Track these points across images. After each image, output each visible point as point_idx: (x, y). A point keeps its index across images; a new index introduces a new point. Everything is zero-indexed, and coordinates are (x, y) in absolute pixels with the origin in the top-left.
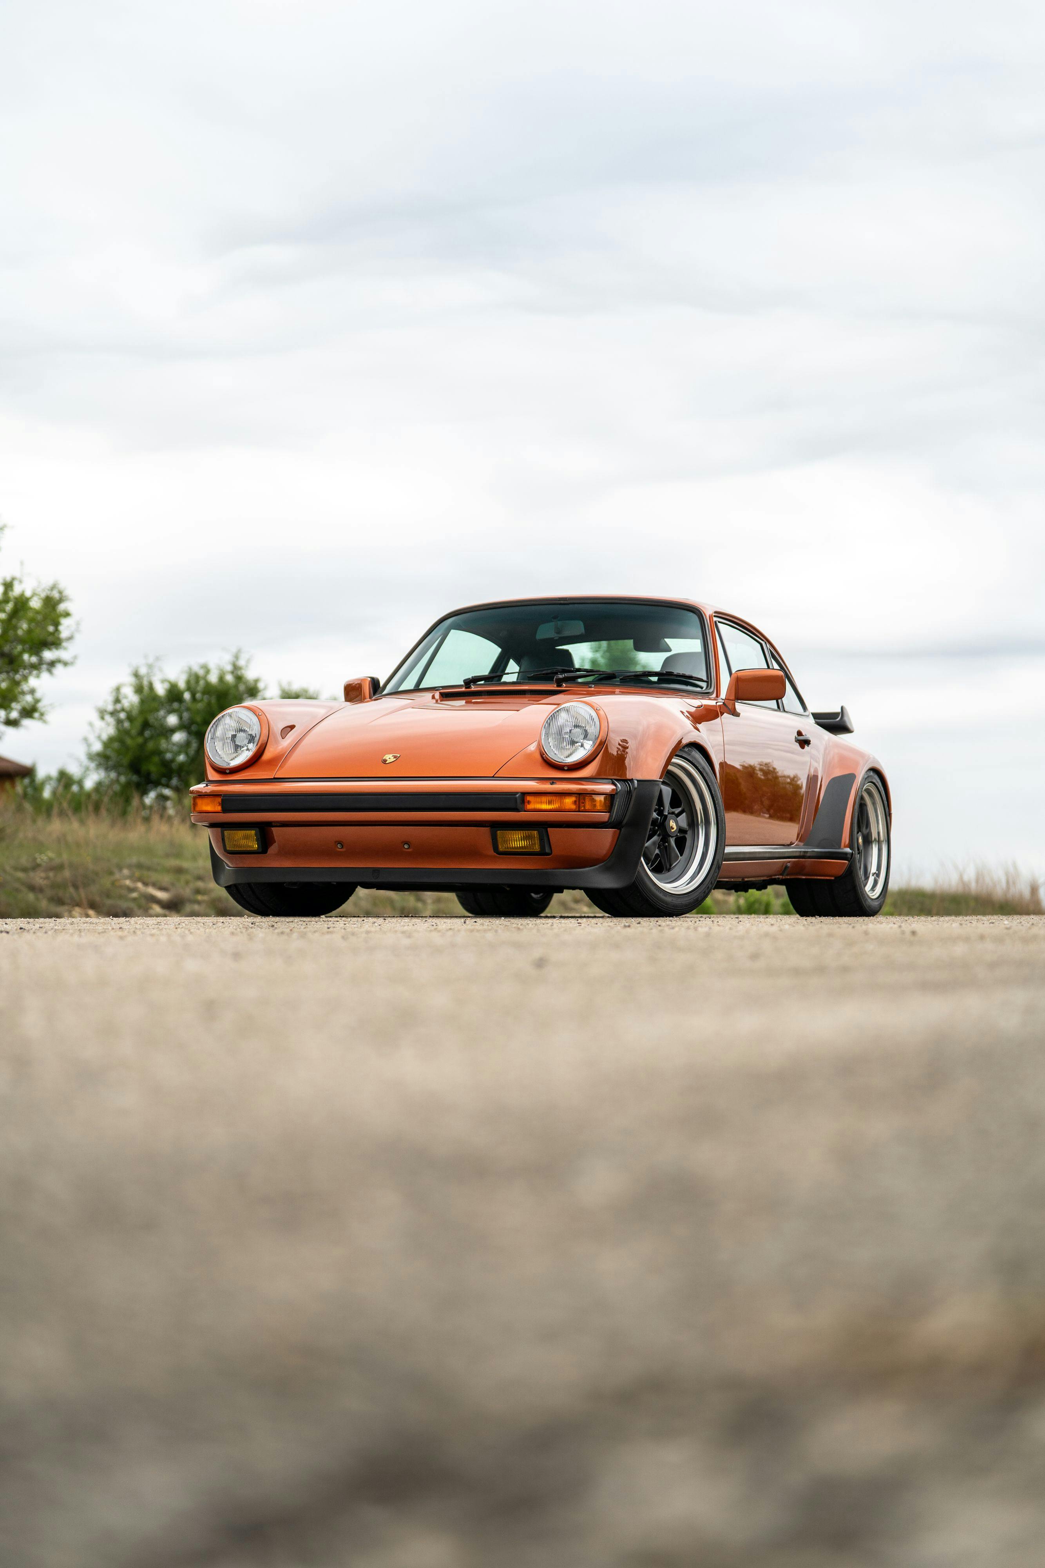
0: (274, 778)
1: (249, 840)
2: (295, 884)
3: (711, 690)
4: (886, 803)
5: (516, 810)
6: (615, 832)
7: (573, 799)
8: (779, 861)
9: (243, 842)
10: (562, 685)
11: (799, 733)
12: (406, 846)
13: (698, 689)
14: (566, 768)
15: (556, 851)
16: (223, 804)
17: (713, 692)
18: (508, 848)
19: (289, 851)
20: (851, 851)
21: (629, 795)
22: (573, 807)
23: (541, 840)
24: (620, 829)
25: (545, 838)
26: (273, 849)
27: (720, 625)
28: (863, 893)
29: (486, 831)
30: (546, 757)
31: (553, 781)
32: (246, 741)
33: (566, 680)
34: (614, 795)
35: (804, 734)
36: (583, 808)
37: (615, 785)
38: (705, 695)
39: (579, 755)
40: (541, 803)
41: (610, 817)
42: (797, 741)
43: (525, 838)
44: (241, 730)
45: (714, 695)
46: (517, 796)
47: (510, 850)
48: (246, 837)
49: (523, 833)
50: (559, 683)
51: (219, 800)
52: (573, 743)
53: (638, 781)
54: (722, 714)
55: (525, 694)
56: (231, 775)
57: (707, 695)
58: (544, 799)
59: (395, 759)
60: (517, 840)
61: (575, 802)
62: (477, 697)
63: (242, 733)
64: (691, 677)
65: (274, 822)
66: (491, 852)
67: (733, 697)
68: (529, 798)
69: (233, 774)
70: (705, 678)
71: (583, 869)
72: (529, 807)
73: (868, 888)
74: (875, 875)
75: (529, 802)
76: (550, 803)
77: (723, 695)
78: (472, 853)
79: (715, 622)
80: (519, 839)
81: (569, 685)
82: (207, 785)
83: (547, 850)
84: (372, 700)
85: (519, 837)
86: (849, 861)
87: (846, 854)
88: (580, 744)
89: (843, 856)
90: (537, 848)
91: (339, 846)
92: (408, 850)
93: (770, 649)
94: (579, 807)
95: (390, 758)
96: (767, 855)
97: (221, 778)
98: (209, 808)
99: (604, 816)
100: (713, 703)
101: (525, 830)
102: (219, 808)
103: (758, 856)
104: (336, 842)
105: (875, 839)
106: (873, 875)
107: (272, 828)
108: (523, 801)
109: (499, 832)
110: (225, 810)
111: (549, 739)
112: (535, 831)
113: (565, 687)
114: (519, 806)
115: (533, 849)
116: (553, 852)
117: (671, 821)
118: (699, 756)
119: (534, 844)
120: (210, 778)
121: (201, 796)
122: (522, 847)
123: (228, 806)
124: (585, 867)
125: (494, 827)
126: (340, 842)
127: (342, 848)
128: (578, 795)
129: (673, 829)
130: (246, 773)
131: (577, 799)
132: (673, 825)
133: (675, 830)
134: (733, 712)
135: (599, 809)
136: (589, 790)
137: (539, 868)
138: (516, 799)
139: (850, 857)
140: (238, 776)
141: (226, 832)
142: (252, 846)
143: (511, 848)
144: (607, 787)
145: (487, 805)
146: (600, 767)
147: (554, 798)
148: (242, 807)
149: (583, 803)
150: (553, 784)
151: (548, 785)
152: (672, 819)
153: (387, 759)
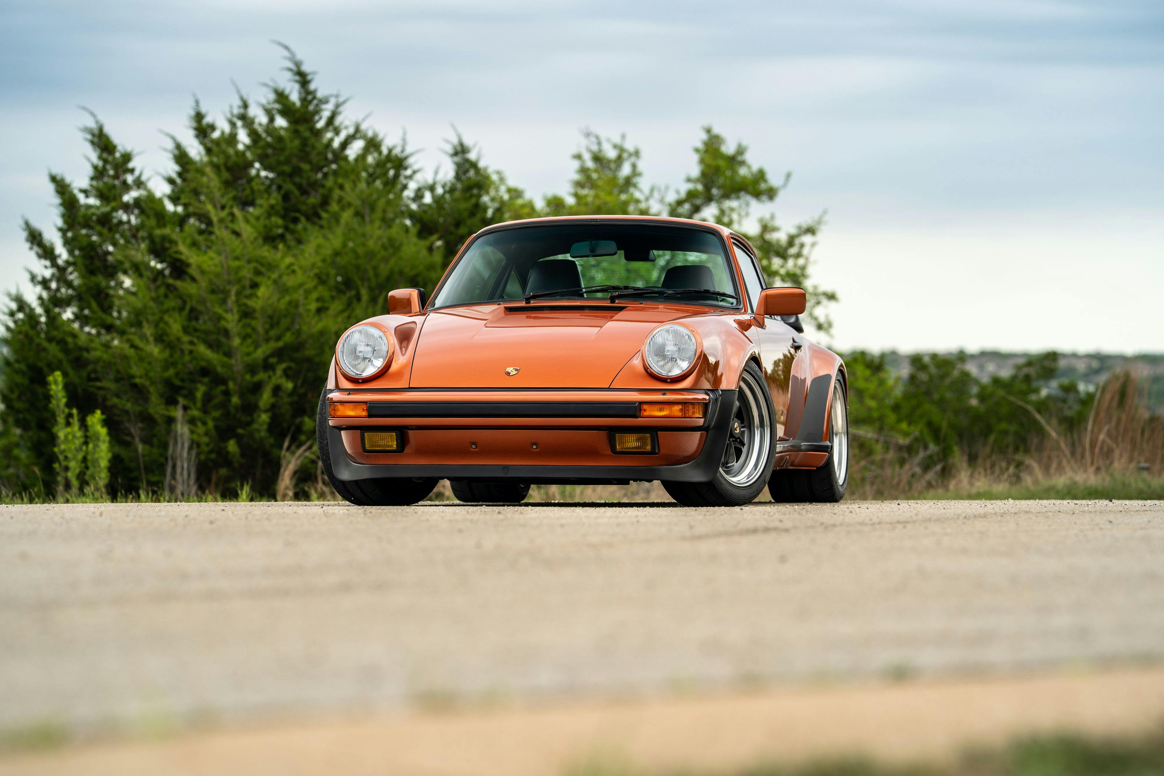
0: (409, 388)
1: (391, 441)
2: (420, 478)
3: (741, 307)
4: (845, 399)
5: (636, 417)
6: (701, 435)
7: (680, 407)
8: (781, 455)
9: (383, 443)
10: (615, 301)
12: (534, 447)
13: (729, 305)
14: (669, 381)
15: (663, 451)
16: (369, 409)
18: (624, 448)
19: (422, 451)
20: (830, 444)
22: (680, 414)
23: (653, 441)
24: (708, 432)
25: (656, 441)
26: (407, 450)
27: (733, 246)
29: (603, 434)
30: (650, 371)
31: (664, 392)
33: (619, 297)
34: (707, 403)
35: (796, 341)
36: (687, 415)
37: (708, 395)
38: (736, 309)
39: (678, 369)
40: (654, 411)
41: (703, 422)
42: (793, 346)
43: (638, 440)
45: (744, 310)
46: (637, 405)
47: (626, 450)
48: (385, 439)
49: (636, 435)
50: (612, 299)
51: (365, 407)
53: (722, 391)
55: (584, 310)
56: (362, 385)
58: (657, 407)
59: (517, 372)
60: (631, 442)
61: (681, 410)
62: (540, 312)
64: (722, 295)
65: (411, 426)
66: (609, 452)
67: (762, 312)
68: (645, 407)
69: (367, 383)
70: (734, 296)
71: (680, 466)
72: (645, 414)
73: (837, 476)
75: (645, 410)
76: (661, 410)
77: (755, 310)
78: (591, 452)
79: (730, 244)
80: (632, 441)
81: (620, 301)
82: (346, 394)
83: (657, 451)
85: (632, 439)
86: (829, 453)
87: (827, 447)
89: (825, 449)
90: (649, 448)
91: (473, 446)
92: (535, 450)
94: (684, 414)
97: (355, 386)
98: (351, 413)
99: (699, 422)
101: (639, 433)
102: (364, 413)
104: (472, 443)
107: (408, 431)
108: (641, 410)
109: (615, 434)
110: (370, 416)
111: (652, 355)
112: (648, 433)
113: (617, 303)
114: (637, 414)
115: (644, 449)
116: (660, 452)
117: (736, 425)
118: (757, 369)
119: (644, 444)
120: (341, 387)
121: (342, 402)
122: (636, 448)
123: (374, 412)
124: (680, 464)
125: (612, 431)
126: (474, 443)
127: (475, 448)
128: (684, 403)
129: (736, 430)
130: (380, 383)
131: (684, 407)
132: (737, 427)
133: (738, 431)
134: (762, 326)
135: (697, 415)
136: (689, 399)
137: (647, 465)
138: (635, 407)
139: (830, 450)
140: (370, 385)
141: (366, 434)
142: (391, 446)
143: (626, 448)
144: (701, 396)
145: (611, 412)
146: (697, 380)
147: (666, 406)
148: (387, 412)
149: (688, 411)
150: (664, 394)
151: (660, 395)
152: (736, 423)
153: (510, 371)
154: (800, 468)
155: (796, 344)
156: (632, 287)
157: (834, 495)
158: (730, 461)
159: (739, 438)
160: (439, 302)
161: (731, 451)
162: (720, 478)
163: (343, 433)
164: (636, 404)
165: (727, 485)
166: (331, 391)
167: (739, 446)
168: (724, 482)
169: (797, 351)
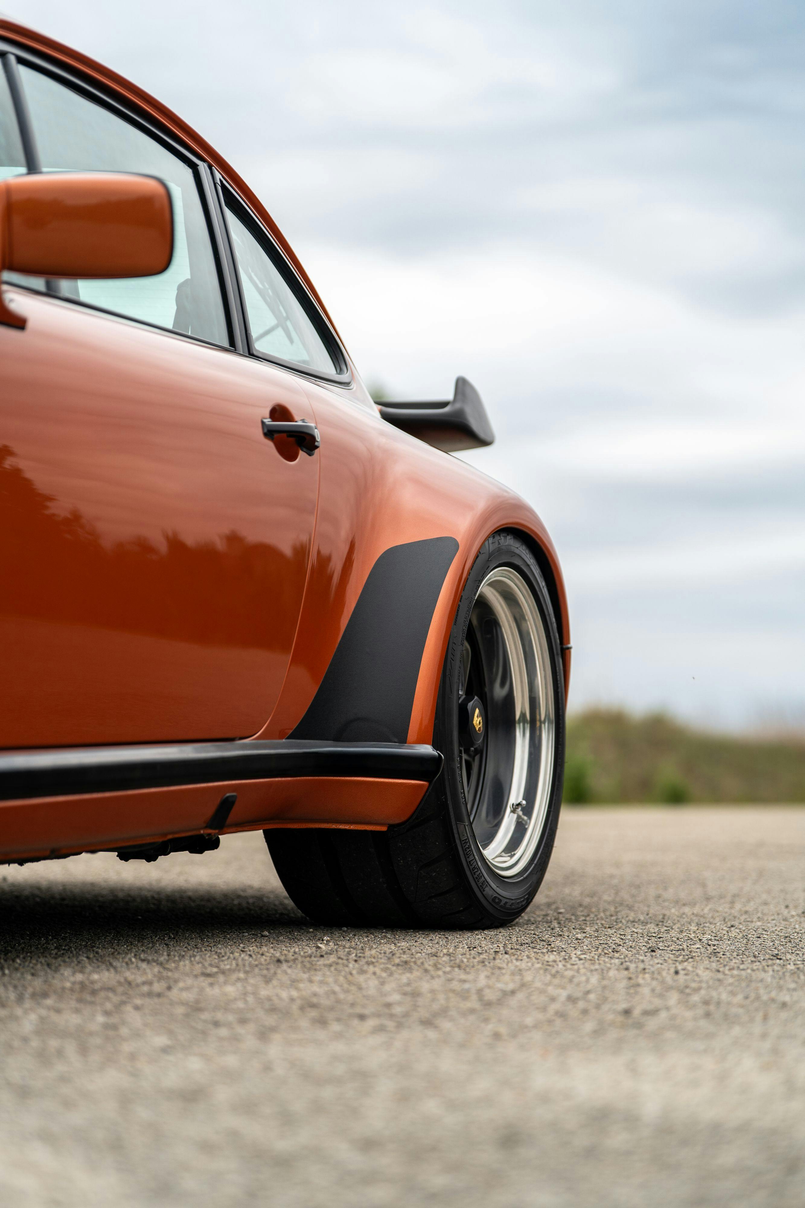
11: (280, 414)
20: (436, 754)
35: (296, 418)
42: (269, 433)
74: (519, 811)
86: (430, 781)
87: (427, 760)
89: (411, 767)
105: (523, 715)
106: (513, 811)
139: (434, 769)
155: (285, 426)
169: (302, 455)
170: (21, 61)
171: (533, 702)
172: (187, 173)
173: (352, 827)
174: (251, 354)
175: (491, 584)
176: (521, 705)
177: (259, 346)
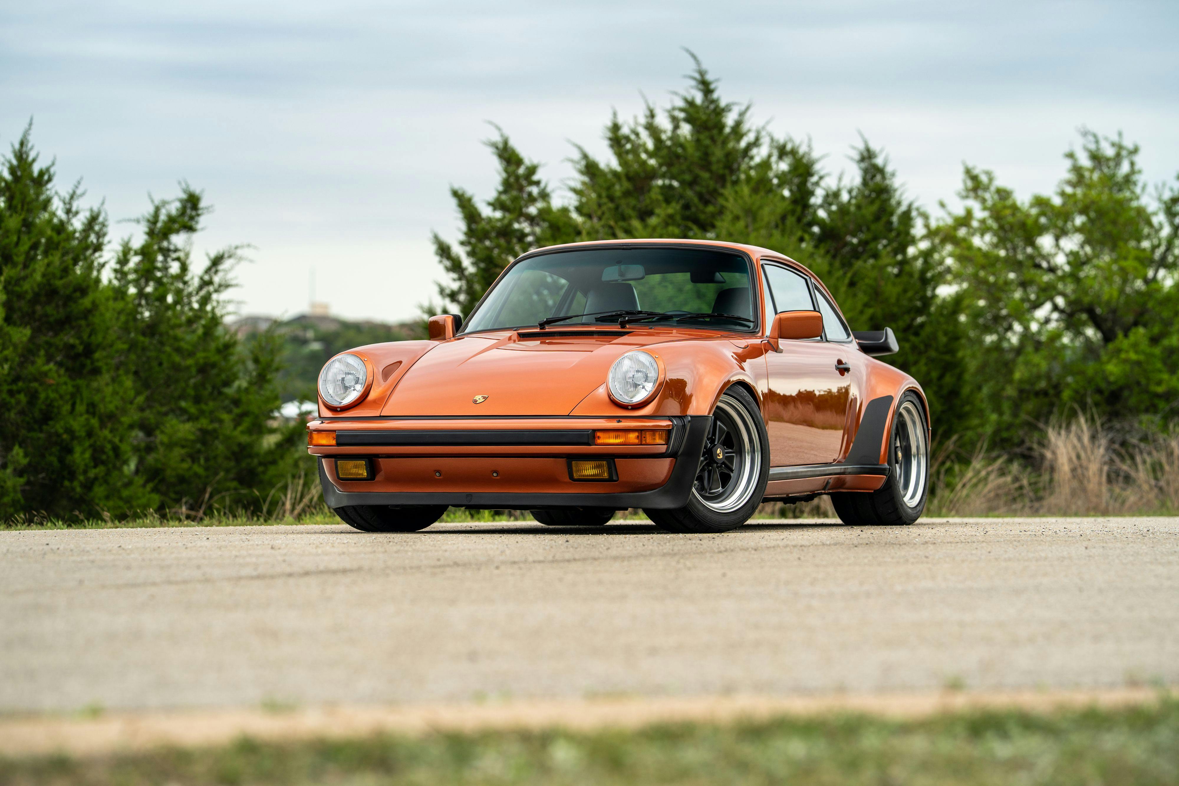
0: (380, 416)
1: (361, 469)
3: (756, 330)
4: (924, 420)
5: (588, 444)
6: (672, 461)
7: (636, 434)
8: (822, 478)
9: (354, 471)
10: (625, 326)
11: (840, 362)
12: (495, 475)
13: (746, 328)
15: (622, 478)
16: (338, 438)
17: (759, 331)
18: (581, 476)
19: (393, 479)
20: (889, 467)
21: (684, 429)
22: (637, 441)
23: (609, 468)
24: (676, 458)
25: (613, 468)
26: (378, 478)
27: (766, 266)
28: (903, 504)
29: (562, 461)
30: (613, 398)
31: (619, 419)
32: (353, 383)
33: (630, 322)
34: (671, 430)
35: (844, 362)
36: (644, 442)
37: (672, 421)
38: (753, 333)
39: (640, 396)
40: (609, 438)
41: (668, 449)
42: (837, 368)
43: (595, 468)
44: (349, 374)
45: (760, 334)
47: (583, 477)
48: (356, 467)
49: (594, 463)
50: (623, 325)
51: (334, 435)
52: (636, 386)
53: (691, 417)
54: (766, 351)
55: (593, 335)
56: (341, 413)
57: (753, 334)
58: (612, 434)
59: (484, 399)
60: (589, 470)
61: (637, 437)
62: (551, 337)
63: (350, 376)
64: (740, 318)
65: (382, 454)
66: (567, 479)
67: (777, 336)
68: (599, 434)
69: (345, 412)
70: (752, 319)
71: (643, 493)
72: (599, 441)
73: (906, 499)
75: (599, 437)
76: (616, 437)
77: (768, 332)
78: (551, 480)
79: (762, 265)
81: (631, 326)
82: (322, 422)
83: (614, 478)
84: (456, 340)
85: (590, 467)
86: (887, 476)
87: (885, 469)
88: (641, 386)
89: (882, 471)
90: (606, 475)
91: (437, 474)
92: (496, 478)
93: (814, 283)
94: (641, 441)
95: (479, 398)
96: (809, 474)
97: (334, 415)
98: (324, 442)
99: (663, 449)
100: (758, 341)
101: (596, 461)
102: (333, 442)
103: (800, 474)
104: (435, 471)
107: (380, 459)
108: (594, 437)
109: (573, 462)
110: (338, 444)
111: (616, 383)
112: (604, 461)
113: (629, 328)
114: (590, 441)
115: (603, 476)
116: (619, 479)
117: (718, 451)
118: (745, 394)
119: (603, 473)
120: (322, 416)
121: (319, 431)
122: (593, 475)
123: (342, 441)
124: (646, 491)
125: (571, 457)
126: (438, 471)
127: (440, 476)
128: (640, 431)
129: (719, 456)
130: (354, 412)
131: (640, 434)
132: (720, 453)
133: (721, 457)
134: (776, 349)
135: (658, 441)
136: (649, 426)
137: (608, 492)
138: (588, 434)
139: (888, 472)
140: (348, 413)
141: (339, 462)
142: (362, 474)
143: (583, 476)
144: (665, 423)
145: (564, 440)
146: (659, 406)
147: (620, 434)
148: (353, 441)
149: (645, 438)
150: (619, 422)
151: (615, 423)
152: (719, 449)
153: (477, 399)
154: (856, 491)
155: (841, 366)
156: (646, 312)
157: (901, 517)
158: (713, 487)
159: (723, 463)
160: (470, 328)
161: (715, 476)
162: (697, 504)
163: (323, 460)
164: (589, 431)
165: (705, 512)
166: (314, 419)
167: (726, 472)
168: (701, 508)
169: (846, 373)
170: (765, 264)
171: (918, 448)
172: (803, 281)
173: (862, 491)
174: (827, 341)
175: (904, 408)
176: (914, 450)
177: (829, 337)
